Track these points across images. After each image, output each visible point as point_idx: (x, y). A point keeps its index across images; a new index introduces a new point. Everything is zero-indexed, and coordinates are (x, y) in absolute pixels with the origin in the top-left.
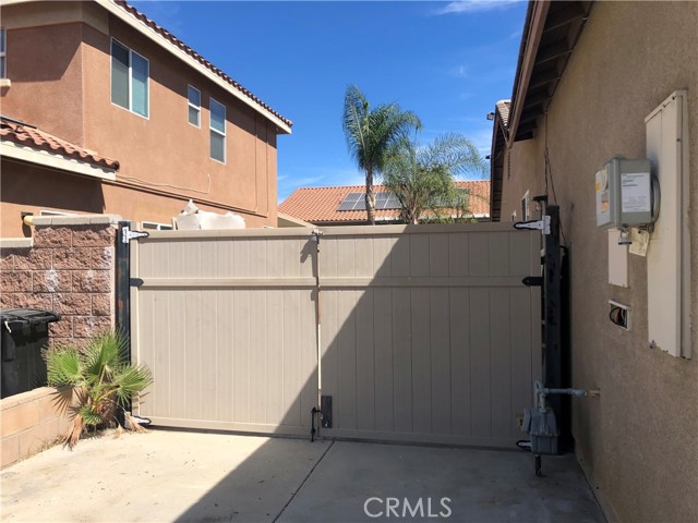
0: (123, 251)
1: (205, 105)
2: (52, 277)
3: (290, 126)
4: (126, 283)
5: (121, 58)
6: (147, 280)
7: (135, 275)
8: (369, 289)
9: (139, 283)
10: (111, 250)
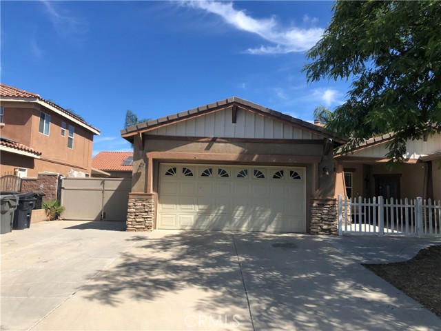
0: (60, 181)
1: (67, 129)
2: (42, 186)
3: (99, 132)
4: (60, 188)
5: (43, 117)
6: (66, 188)
7: (63, 186)
8: (116, 191)
9: (63, 188)
10: (57, 181)
